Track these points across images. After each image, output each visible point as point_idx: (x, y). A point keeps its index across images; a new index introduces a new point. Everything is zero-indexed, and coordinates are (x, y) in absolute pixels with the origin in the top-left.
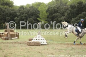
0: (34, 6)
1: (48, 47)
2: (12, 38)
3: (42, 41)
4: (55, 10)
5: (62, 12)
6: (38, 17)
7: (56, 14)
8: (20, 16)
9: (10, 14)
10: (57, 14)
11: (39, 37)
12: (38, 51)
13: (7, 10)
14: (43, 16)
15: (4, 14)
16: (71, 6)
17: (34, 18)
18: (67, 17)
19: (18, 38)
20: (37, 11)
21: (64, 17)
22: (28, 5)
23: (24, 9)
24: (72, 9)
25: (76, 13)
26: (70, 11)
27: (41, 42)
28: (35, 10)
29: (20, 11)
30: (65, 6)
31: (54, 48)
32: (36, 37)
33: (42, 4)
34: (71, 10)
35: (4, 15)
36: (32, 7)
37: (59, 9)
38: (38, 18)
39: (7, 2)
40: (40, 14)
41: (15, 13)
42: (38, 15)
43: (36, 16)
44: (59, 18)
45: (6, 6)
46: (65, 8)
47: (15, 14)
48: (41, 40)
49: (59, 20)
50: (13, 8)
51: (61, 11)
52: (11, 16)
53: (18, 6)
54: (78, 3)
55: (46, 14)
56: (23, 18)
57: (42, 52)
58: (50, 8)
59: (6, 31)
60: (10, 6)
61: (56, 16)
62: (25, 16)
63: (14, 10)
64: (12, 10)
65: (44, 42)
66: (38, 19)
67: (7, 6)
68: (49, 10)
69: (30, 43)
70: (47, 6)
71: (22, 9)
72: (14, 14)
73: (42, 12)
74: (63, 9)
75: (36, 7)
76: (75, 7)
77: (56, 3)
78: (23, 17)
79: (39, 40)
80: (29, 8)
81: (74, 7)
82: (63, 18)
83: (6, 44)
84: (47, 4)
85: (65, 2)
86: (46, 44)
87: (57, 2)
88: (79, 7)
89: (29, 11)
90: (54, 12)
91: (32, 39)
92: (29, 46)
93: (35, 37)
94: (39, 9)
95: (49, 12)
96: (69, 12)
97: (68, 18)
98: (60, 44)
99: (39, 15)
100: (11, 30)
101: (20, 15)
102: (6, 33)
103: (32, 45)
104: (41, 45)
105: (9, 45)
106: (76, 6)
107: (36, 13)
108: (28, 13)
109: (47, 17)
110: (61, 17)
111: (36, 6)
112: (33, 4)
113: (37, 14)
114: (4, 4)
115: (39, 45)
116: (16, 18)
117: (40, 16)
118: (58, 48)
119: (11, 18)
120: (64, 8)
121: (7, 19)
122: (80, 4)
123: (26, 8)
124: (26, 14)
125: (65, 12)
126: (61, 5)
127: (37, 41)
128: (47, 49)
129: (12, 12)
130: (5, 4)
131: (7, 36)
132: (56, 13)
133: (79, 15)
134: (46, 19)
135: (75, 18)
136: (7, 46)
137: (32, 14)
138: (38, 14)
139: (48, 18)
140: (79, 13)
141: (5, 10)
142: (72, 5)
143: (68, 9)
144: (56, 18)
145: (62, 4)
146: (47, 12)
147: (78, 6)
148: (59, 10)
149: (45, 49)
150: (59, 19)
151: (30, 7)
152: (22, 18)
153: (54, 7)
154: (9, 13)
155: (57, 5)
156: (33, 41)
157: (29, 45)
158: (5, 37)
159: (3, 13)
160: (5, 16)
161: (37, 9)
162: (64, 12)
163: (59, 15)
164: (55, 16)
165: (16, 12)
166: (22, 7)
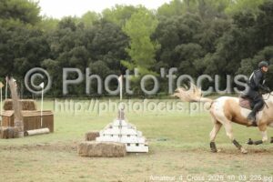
0: (109, 18)
1: (150, 162)
2: (30, 132)
3: (132, 140)
4: (181, 32)
5: (208, 39)
6: (125, 56)
7: (185, 47)
8: (61, 55)
9: (29, 48)
10: (191, 45)
11: (120, 126)
12: (116, 177)
13: (15, 33)
14: (142, 55)
15: (7, 46)
16: (236, 17)
17: (109, 61)
18: (222, 54)
19: (52, 130)
20: (121, 36)
21: (215, 56)
22: (90, 15)
23: (74, 29)
24: (240, 27)
25: (256, 41)
26: (235, 34)
27: (129, 144)
28: (114, 31)
29: (60, 35)
30: (219, 17)
31: (174, 164)
32: (111, 127)
33: (137, 11)
34: (239, 31)
35: (5, 50)
36: (104, 22)
37: (196, 28)
38: (123, 62)
39: (15, 7)
40: (130, 48)
41: (44, 42)
42: (123, 52)
43: (117, 53)
44: (196, 58)
45: (12, 21)
46: (217, 24)
47: (44, 47)
48: (128, 136)
49: (197, 68)
50: (36, 28)
51: (205, 34)
52: (31, 55)
53: (56, 21)
54: (262, 8)
55: (152, 47)
56: (73, 59)
57: (129, 177)
58: (166, 25)
59: (8, 107)
60: (26, 21)
61: (187, 54)
62: (80, 55)
63: (40, 33)
64: (34, 34)
65: (137, 145)
66: (125, 63)
67: (18, 20)
68: (163, 30)
69: (90, 146)
70: (153, 18)
71: (69, 29)
72: (41, 46)
73: (138, 41)
74: (208, 27)
75: (117, 22)
76: (252, 20)
77: (185, 7)
78: (71, 56)
79: (120, 136)
80: (92, 27)
81: (247, 23)
82: (208, 58)
83: (7, 153)
84: (155, 13)
85: (218, 4)
86: (146, 150)
87: (191, 3)
88: (264, 19)
89: (91, 36)
90: (181, 39)
91: (98, 135)
92: (85, 160)
93: (108, 126)
94: (128, 28)
95: (161, 39)
96: (230, 38)
97: (228, 60)
98: (194, 150)
99: (126, 49)
100: (25, 103)
101: (61, 51)
102: (10, 113)
103: (96, 156)
104: (129, 153)
105: (14, 154)
106: (255, 17)
107: (118, 44)
108: (89, 44)
109: (154, 55)
110: (203, 56)
111: (118, 19)
112: (106, 12)
113: (120, 46)
114: (8, 13)
115: (122, 156)
116: (46, 62)
117: (131, 53)
118: (187, 166)
119: (30, 60)
120: (213, 26)
121: (15, 64)
122: (269, 9)
123: (81, 25)
124: (83, 47)
125: (216, 40)
126: (202, 15)
127: (115, 140)
128: (148, 170)
129: (35, 41)
130: (10, 11)
131: (12, 124)
132: (185, 42)
133: (267, 48)
134: (150, 64)
135: (252, 58)
136: (9, 159)
137: (102, 47)
138: (124, 45)
139: (158, 58)
140: (266, 40)
141: (10, 32)
142: (241, 14)
143: (227, 28)
144: (184, 59)
145: (206, 12)
146: (153, 38)
147: (261, 17)
148: (197, 33)
149: (140, 169)
150: (197, 63)
151: (96, 23)
152: (68, 62)
153: (180, 20)
154: (22, 44)
155: (188, 13)
156: (99, 140)
157: (87, 156)
158: (4, 128)
159: (5, 42)
160: (11, 53)
161: (120, 29)
162: (213, 39)
163: (195, 49)
164: (183, 53)
165: (48, 40)
166: (68, 23)
